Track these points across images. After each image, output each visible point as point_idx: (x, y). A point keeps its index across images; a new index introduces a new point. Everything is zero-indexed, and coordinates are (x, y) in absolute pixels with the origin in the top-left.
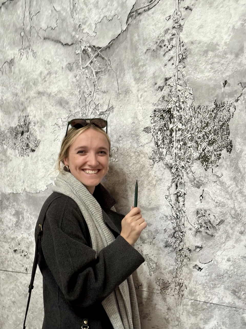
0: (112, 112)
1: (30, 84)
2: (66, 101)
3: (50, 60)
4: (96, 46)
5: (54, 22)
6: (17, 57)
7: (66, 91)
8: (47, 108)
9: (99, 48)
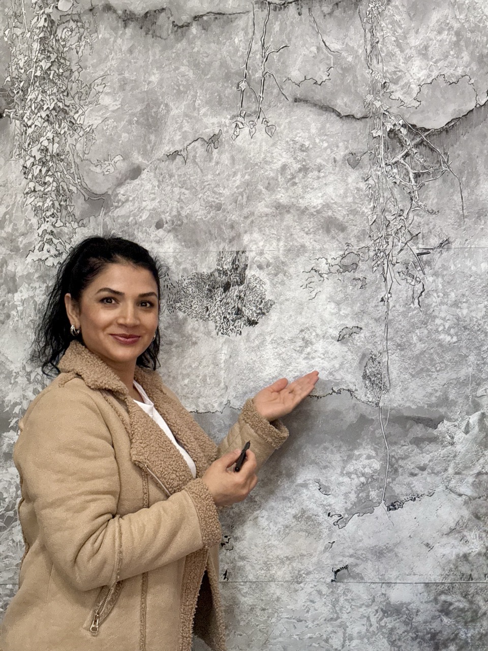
0: (447, 250)
1: (258, 188)
2: (342, 225)
3: (307, 144)
4: (419, 125)
5: (322, 69)
6: (227, 132)
7: (341, 206)
8: (295, 236)
9: (425, 129)
